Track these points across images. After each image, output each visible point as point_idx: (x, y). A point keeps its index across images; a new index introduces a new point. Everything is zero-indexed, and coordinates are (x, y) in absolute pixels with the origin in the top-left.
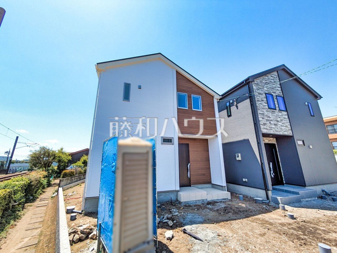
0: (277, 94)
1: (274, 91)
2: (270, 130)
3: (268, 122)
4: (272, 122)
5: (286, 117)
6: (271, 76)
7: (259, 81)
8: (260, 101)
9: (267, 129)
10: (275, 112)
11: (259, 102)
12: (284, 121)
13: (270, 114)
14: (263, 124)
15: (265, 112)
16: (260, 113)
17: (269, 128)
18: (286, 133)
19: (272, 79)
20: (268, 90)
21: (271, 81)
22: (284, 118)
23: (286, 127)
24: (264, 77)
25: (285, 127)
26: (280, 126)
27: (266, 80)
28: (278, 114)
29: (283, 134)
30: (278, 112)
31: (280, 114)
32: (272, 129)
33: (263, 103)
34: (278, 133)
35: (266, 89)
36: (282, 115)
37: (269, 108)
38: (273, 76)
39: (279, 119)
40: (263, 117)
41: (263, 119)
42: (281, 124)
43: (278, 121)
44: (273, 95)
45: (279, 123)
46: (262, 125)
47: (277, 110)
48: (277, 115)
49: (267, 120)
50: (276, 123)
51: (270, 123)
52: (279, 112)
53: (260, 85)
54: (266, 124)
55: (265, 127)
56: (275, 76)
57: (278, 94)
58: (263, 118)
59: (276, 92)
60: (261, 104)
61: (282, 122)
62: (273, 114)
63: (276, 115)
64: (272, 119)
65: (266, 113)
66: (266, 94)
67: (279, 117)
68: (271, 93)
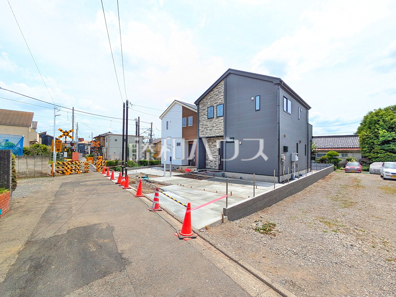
0: (217, 104)
1: (216, 101)
3: (205, 130)
4: (208, 129)
5: (222, 121)
6: (217, 89)
9: (203, 134)
10: (213, 120)
11: (202, 117)
12: (218, 125)
13: (208, 123)
16: (201, 125)
19: (217, 91)
20: (211, 103)
21: (216, 93)
22: (219, 123)
24: (210, 93)
25: (218, 130)
26: (214, 130)
27: (211, 96)
29: (215, 135)
30: (215, 119)
31: (217, 120)
33: (205, 116)
35: (209, 103)
37: (208, 119)
38: (219, 87)
39: (215, 125)
40: (202, 126)
41: (202, 128)
42: (216, 128)
43: (213, 127)
44: (214, 106)
45: (214, 128)
48: (214, 122)
49: (205, 128)
50: (211, 128)
51: (207, 129)
53: (205, 102)
54: (204, 131)
55: (203, 133)
56: (221, 86)
57: (220, 103)
59: (218, 102)
60: (203, 117)
61: (217, 126)
62: (210, 123)
64: (209, 126)
65: (205, 123)
66: (208, 107)
67: (215, 123)
68: (213, 105)
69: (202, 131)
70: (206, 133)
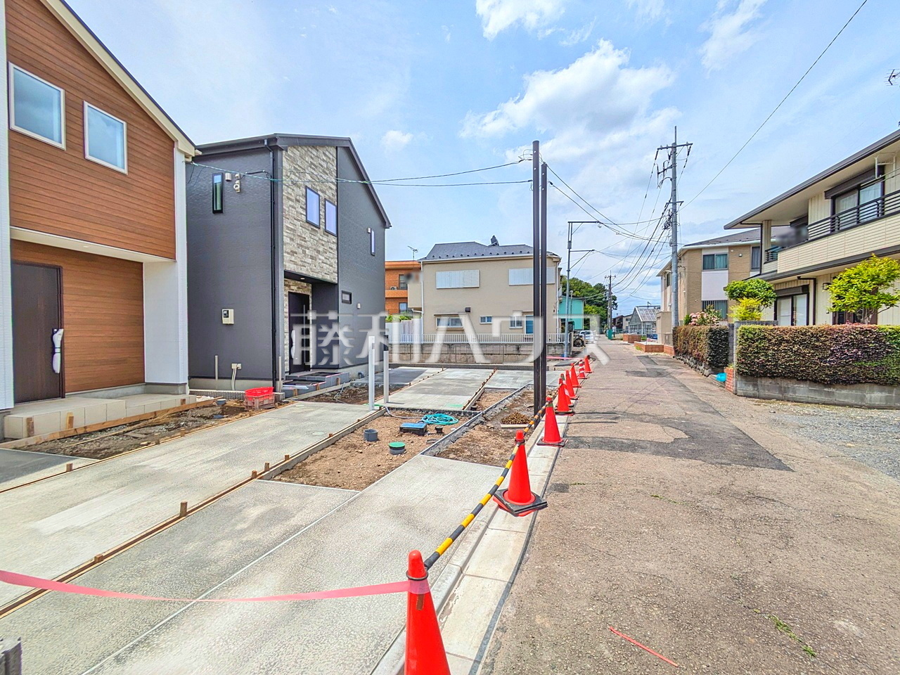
0: (326, 197)
1: (324, 188)
2: (301, 265)
3: (300, 250)
4: (307, 251)
5: (334, 247)
6: (324, 153)
7: (297, 153)
8: (292, 200)
9: (295, 263)
10: (317, 231)
11: (290, 203)
12: (328, 254)
13: (307, 235)
14: (289, 251)
15: (297, 227)
16: (288, 227)
17: (300, 263)
18: (328, 278)
19: (324, 160)
20: (313, 181)
21: (323, 163)
22: (330, 248)
23: (330, 265)
24: (310, 149)
25: (328, 266)
26: (321, 261)
27: (311, 157)
28: (321, 237)
29: (324, 278)
30: (322, 234)
31: (325, 239)
32: (306, 265)
33: (298, 205)
34: (315, 276)
35: (310, 178)
36: (328, 242)
37: (307, 222)
38: (327, 153)
39: (321, 249)
40: (292, 237)
41: (292, 242)
42: (323, 258)
43: (318, 252)
44: (319, 195)
45: (320, 257)
46: (288, 253)
47: (322, 230)
48: (320, 239)
49: (300, 246)
50: (314, 254)
51: (304, 252)
52: (324, 234)
53: (299, 163)
54: (296, 253)
55: (293, 259)
56: (331, 157)
57: (329, 197)
58: (292, 239)
59: (327, 192)
60: (293, 207)
61: (325, 255)
62: (313, 237)
63: (317, 239)
64: (309, 244)
65: (300, 230)
66: (306, 187)
67: (323, 245)
68: (317, 190)
69: (293, 253)
70: (304, 264)
